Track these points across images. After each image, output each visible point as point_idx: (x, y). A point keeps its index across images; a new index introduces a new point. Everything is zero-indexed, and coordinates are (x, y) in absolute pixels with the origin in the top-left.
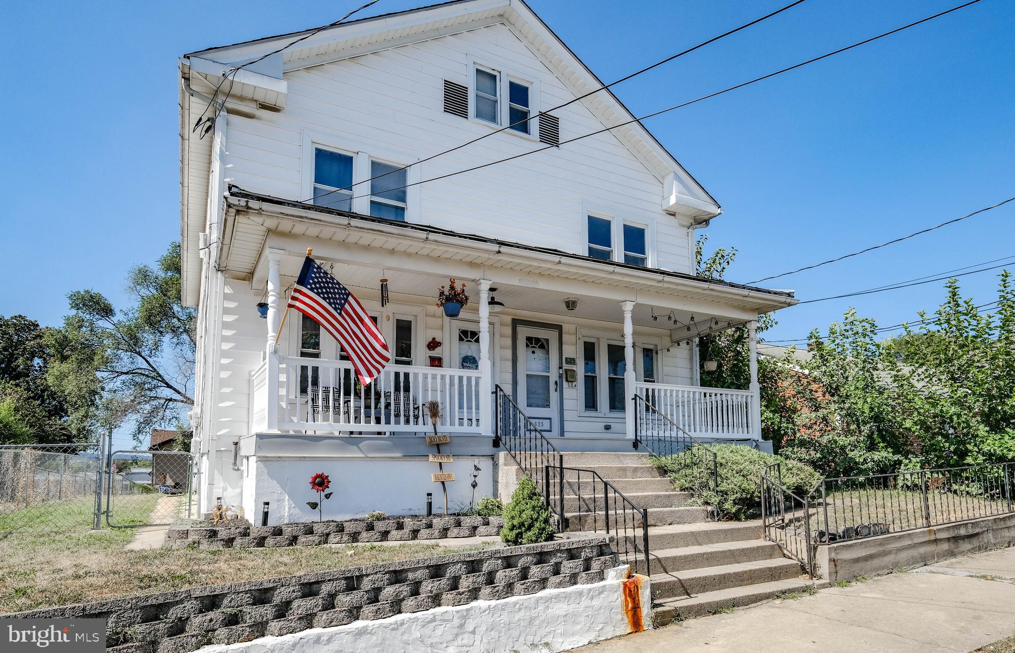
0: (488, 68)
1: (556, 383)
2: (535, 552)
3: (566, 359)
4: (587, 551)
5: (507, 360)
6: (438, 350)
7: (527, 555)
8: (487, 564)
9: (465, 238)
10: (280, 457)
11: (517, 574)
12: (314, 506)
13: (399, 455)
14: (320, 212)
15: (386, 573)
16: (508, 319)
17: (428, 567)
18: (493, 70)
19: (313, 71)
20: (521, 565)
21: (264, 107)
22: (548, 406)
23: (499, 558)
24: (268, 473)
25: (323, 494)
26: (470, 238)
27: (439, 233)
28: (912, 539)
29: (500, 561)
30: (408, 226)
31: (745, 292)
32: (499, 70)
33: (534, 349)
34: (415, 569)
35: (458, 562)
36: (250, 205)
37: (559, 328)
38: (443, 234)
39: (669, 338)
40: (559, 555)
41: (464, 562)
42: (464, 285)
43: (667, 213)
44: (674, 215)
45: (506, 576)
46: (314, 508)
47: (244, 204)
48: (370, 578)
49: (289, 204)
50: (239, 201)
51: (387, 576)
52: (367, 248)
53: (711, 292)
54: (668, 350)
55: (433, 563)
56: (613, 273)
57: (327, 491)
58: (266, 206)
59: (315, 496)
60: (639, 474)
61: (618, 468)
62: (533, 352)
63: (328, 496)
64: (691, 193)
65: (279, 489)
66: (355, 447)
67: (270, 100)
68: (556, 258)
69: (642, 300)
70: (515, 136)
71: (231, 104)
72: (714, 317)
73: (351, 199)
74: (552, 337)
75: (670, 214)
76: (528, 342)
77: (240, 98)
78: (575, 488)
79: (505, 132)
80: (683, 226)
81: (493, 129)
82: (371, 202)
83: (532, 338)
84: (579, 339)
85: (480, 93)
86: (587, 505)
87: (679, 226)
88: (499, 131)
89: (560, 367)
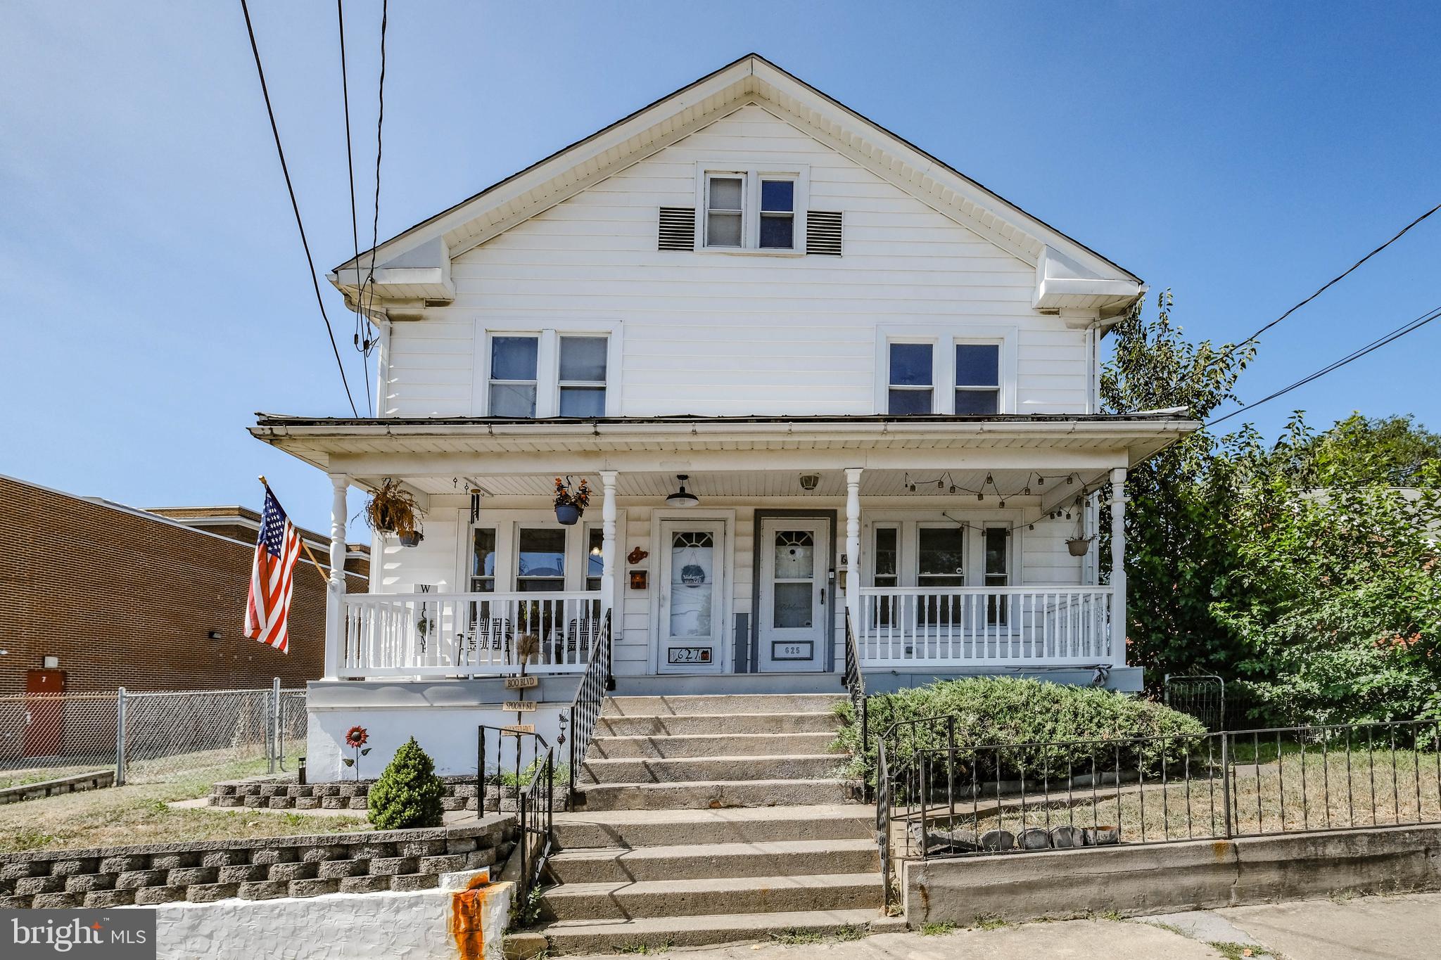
0: (727, 172)
1: (823, 592)
2: (329, 844)
4: (413, 847)
5: (744, 566)
6: (643, 562)
7: (318, 847)
8: (258, 855)
9: (549, 422)
10: (332, 708)
11: (294, 871)
12: (350, 763)
13: (475, 703)
14: (357, 425)
15: (127, 857)
16: (750, 511)
17: (179, 854)
18: (737, 173)
20: (307, 860)
21: (432, 303)
22: (809, 625)
23: (277, 848)
24: (322, 726)
25: (360, 750)
26: (556, 422)
27: (511, 423)
28: (1158, 861)
29: (277, 852)
30: (468, 422)
31: (1068, 426)
32: (745, 171)
33: (793, 548)
34: (163, 855)
35: (218, 851)
36: (275, 432)
37: (830, 514)
38: (517, 423)
39: (1039, 508)
40: (366, 849)
41: (226, 851)
42: (584, 482)
43: (1043, 313)
44: (1057, 313)
45: (277, 872)
46: (350, 766)
47: (269, 432)
48: (107, 861)
49: (320, 422)
50: (263, 429)
51: (128, 860)
52: (444, 455)
53: (987, 436)
54: (1031, 527)
55: (187, 849)
56: (790, 433)
57: (364, 747)
58: (292, 430)
59: (352, 752)
60: (806, 726)
61: (767, 717)
62: (793, 552)
63: (365, 753)
64: (1079, 270)
65: (333, 743)
66: (419, 695)
67: (436, 295)
68: (688, 428)
69: (874, 464)
70: (767, 256)
71: (396, 310)
72: (1031, 472)
73: (535, 389)
74: (818, 528)
75: (1050, 313)
76: (784, 539)
77: (406, 301)
78: (662, 748)
79: (749, 255)
80: (1076, 327)
81: (732, 255)
82: (563, 388)
83: (791, 533)
84: (866, 526)
85: (715, 211)
86: (652, 773)
87: (1069, 328)
88: (739, 255)
89: (832, 570)
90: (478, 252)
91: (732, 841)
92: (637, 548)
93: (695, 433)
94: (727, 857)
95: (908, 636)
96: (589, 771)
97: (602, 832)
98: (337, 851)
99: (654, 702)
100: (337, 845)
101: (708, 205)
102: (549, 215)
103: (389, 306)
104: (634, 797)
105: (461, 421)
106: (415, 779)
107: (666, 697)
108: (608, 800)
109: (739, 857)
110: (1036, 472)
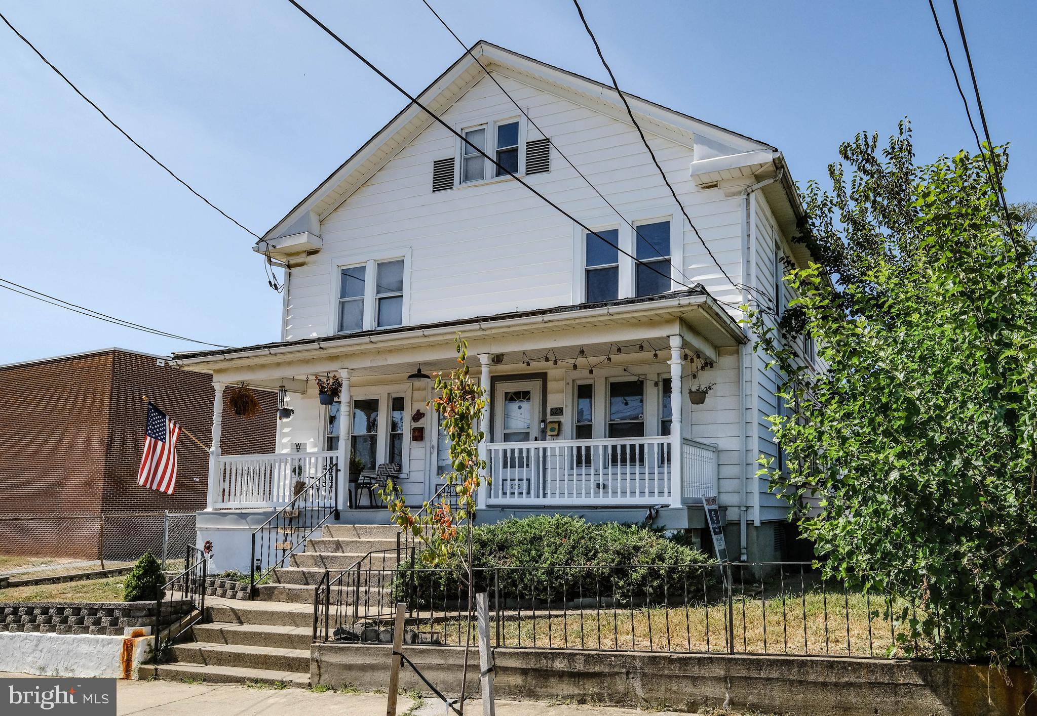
0: (476, 126)
3: (552, 409)
6: (422, 421)
10: (207, 528)
18: (481, 125)
19: (338, 210)
21: (310, 253)
32: (487, 122)
33: (520, 404)
37: (543, 377)
43: (704, 188)
44: (715, 186)
62: (519, 408)
66: (245, 521)
67: (310, 248)
70: (500, 182)
71: (293, 261)
72: (611, 344)
73: (363, 302)
74: (534, 387)
75: (710, 187)
76: (512, 397)
77: (297, 254)
78: (325, 561)
79: (489, 184)
80: (734, 194)
81: (477, 186)
82: (380, 299)
83: (519, 393)
84: (568, 384)
85: (468, 156)
86: (306, 578)
87: (727, 196)
88: (482, 185)
89: (543, 421)
90: (335, 214)
91: (290, 625)
92: (418, 411)
93: (371, 342)
94: (269, 634)
95: (597, 474)
96: (276, 575)
97: (231, 613)
98: (92, 611)
99: (349, 529)
100: (92, 608)
101: (463, 152)
102: (372, 182)
103: (289, 258)
104: (282, 593)
105: (258, 348)
106: (143, 574)
107: (356, 525)
108: (269, 594)
109: (274, 634)
110: (616, 343)
